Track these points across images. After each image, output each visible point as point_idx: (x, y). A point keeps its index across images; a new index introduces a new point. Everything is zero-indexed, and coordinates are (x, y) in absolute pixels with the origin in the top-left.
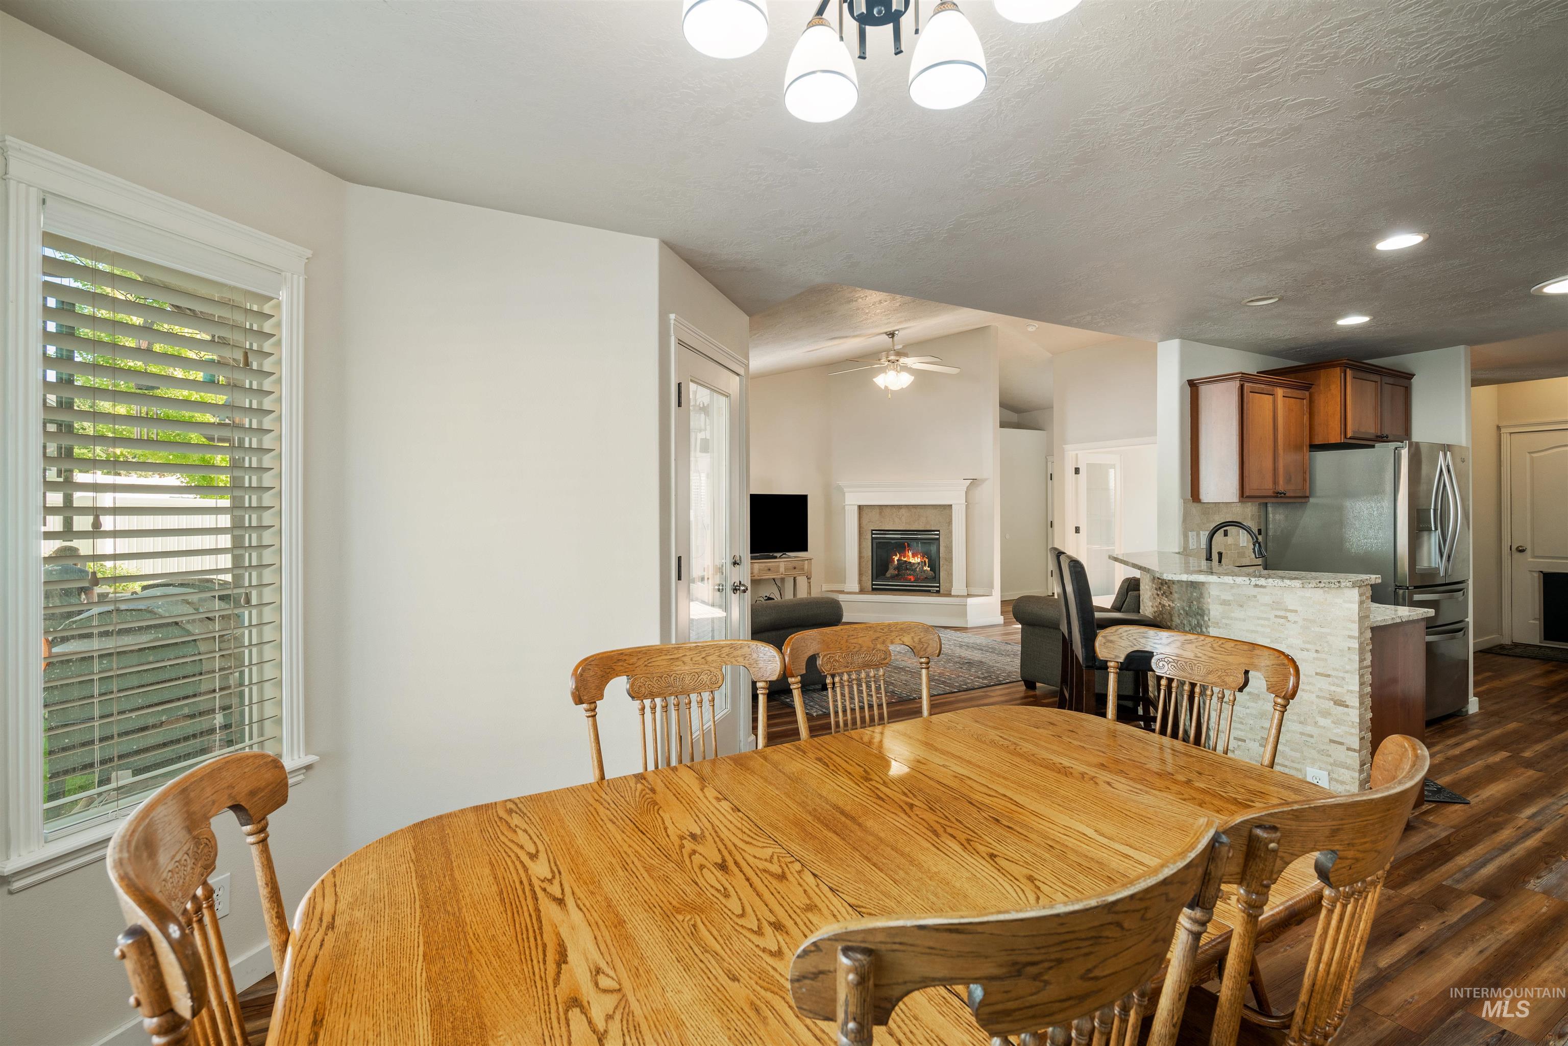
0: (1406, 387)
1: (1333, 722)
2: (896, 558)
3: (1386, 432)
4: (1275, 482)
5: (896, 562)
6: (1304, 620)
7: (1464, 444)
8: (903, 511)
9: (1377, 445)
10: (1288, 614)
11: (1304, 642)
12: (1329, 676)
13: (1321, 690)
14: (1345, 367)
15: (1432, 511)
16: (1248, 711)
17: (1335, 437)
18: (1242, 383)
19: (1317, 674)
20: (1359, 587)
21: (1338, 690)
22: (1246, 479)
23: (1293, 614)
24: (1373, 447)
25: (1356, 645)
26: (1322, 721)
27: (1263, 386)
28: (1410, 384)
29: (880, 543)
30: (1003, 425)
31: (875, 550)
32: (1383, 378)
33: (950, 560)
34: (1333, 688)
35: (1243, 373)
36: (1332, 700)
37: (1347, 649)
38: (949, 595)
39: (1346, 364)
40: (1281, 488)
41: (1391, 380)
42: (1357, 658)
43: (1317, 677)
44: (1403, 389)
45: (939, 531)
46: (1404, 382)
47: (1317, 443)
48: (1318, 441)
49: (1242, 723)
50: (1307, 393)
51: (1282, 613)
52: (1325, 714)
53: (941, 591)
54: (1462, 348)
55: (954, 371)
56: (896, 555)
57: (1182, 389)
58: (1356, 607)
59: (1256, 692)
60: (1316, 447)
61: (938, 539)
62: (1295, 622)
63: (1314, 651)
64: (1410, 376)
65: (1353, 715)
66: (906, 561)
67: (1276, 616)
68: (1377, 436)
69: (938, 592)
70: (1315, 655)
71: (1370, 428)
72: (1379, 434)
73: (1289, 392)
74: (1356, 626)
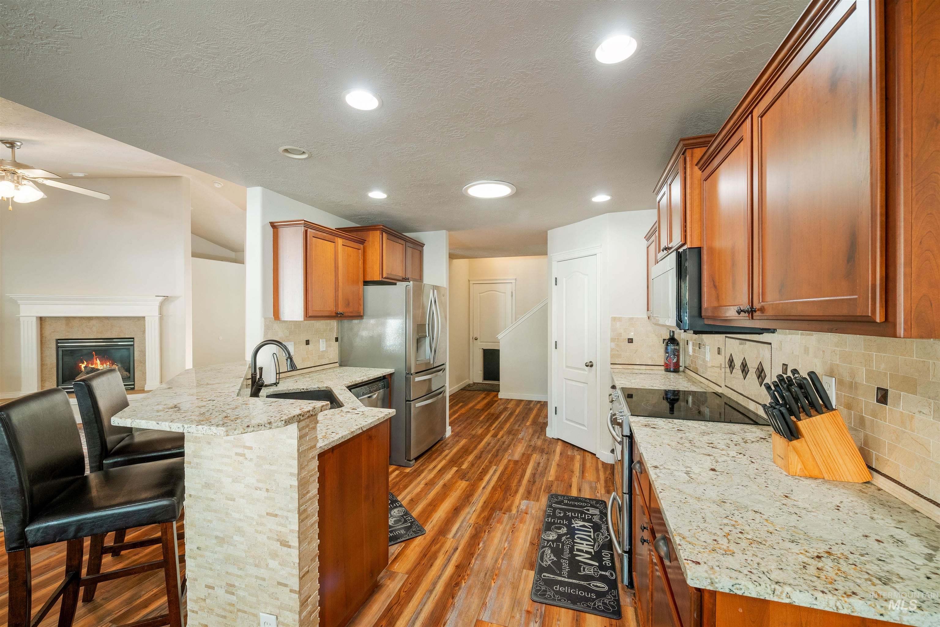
0: (421, 251)
1: (280, 564)
2: (83, 366)
3: (408, 276)
4: (337, 305)
5: (83, 369)
6: (258, 457)
7: (445, 286)
8: (94, 322)
9: (398, 283)
10: (246, 451)
11: (258, 481)
12: (276, 516)
13: (271, 530)
14: (383, 231)
15: (427, 325)
16: (216, 556)
17: (377, 278)
18: (306, 229)
19: (267, 514)
20: (299, 422)
21: (283, 530)
22: (310, 304)
23: (249, 451)
24: (395, 284)
25: (296, 483)
26: (273, 564)
27: (325, 234)
28: (423, 250)
29: (66, 350)
30: (195, 255)
31: (60, 357)
32: (407, 243)
33: (143, 362)
34: (280, 528)
35: (305, 221)
36: (278, 540)
37: (289, 487)
38: (142, 391)
39: (382, 228)
40: (340, 310)
41: (411, 245)
42: (296, 496)
43: (268, 517)
44: (418, 252)
45: (133, 338)
46: (419, 248)
47: (368, 280)
48: (368, 279)
49: (211, 569)
50: (362, 246)
51: (240, 451)
52: (274, 555)
53: (136, 388)
54: (444, 231)
55: (105, 197)
56: (83, 363)
57: (264, 228)
58: (295, 442)
59: (222, 536)
60: (366, 283)
61: (133, 345)
62: (251, 460)
63: (265, 490)
64: (422, 245)
65: (294, 555)
66: (93, 368)
67: (237, 454)
68: (403, 278)
69: (133, 389)
70: (266, 494)
71: (399, 272)
72: (404, 277)
73: (348, 243)
74: (295, 463)
